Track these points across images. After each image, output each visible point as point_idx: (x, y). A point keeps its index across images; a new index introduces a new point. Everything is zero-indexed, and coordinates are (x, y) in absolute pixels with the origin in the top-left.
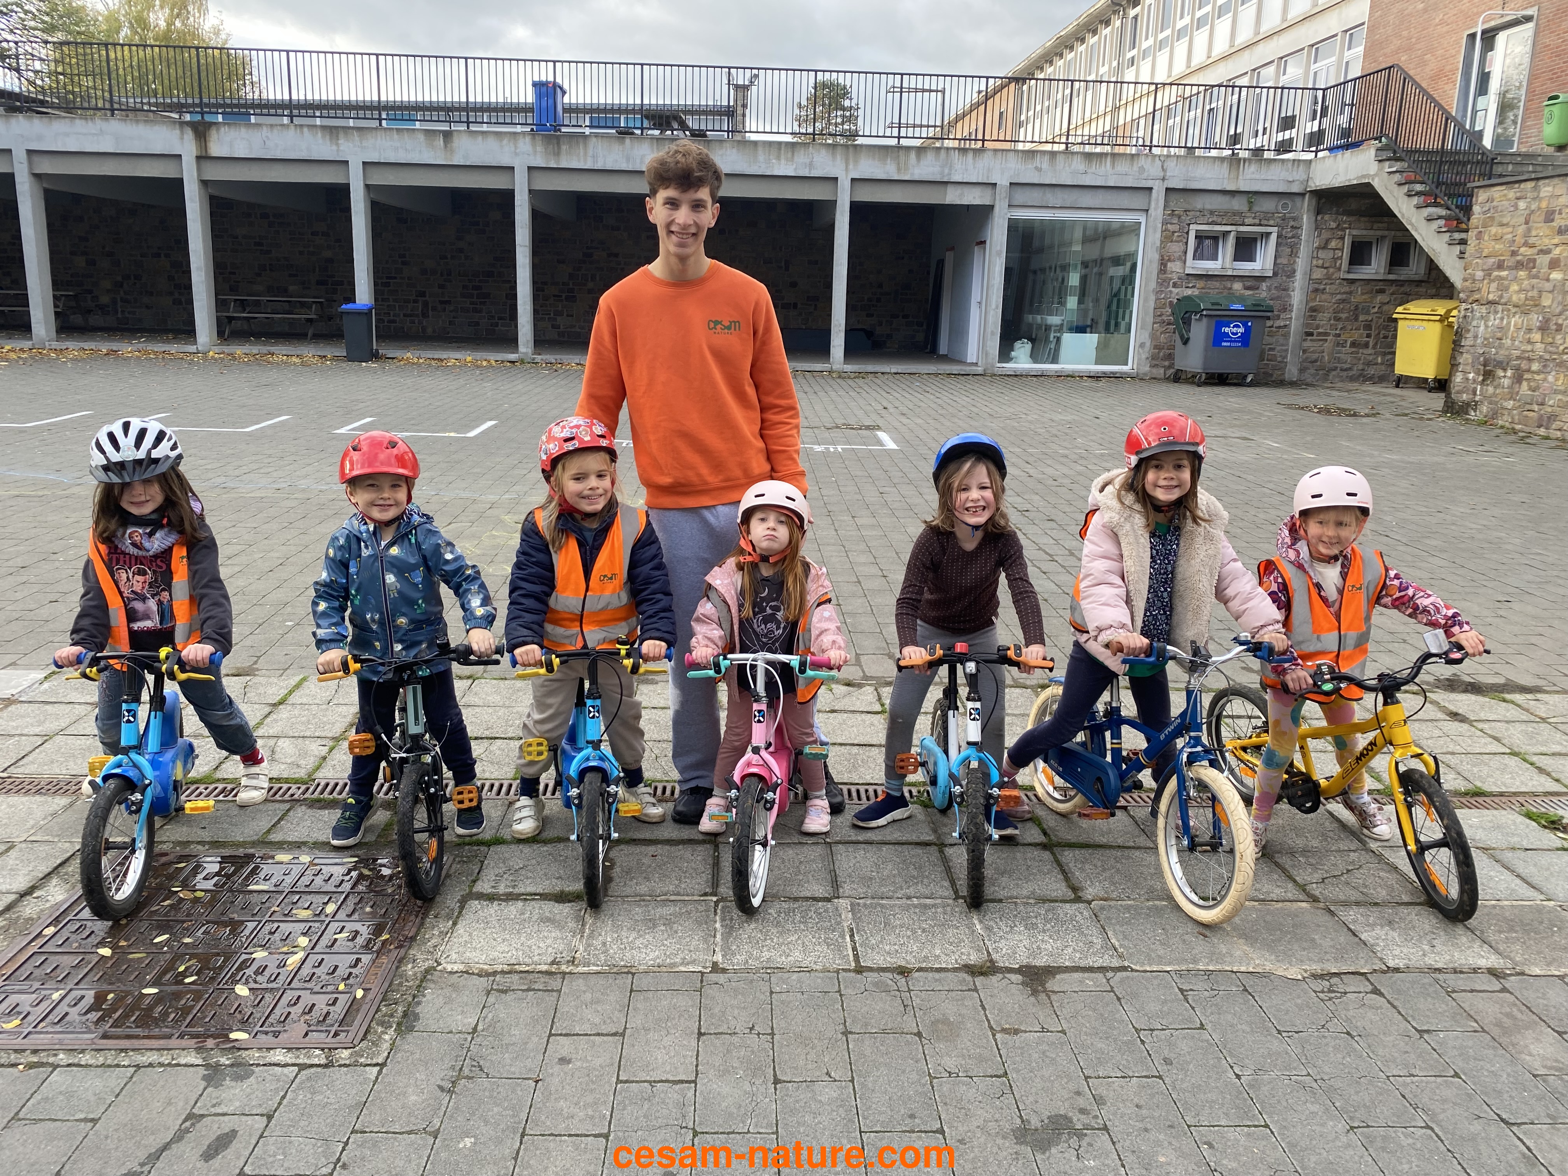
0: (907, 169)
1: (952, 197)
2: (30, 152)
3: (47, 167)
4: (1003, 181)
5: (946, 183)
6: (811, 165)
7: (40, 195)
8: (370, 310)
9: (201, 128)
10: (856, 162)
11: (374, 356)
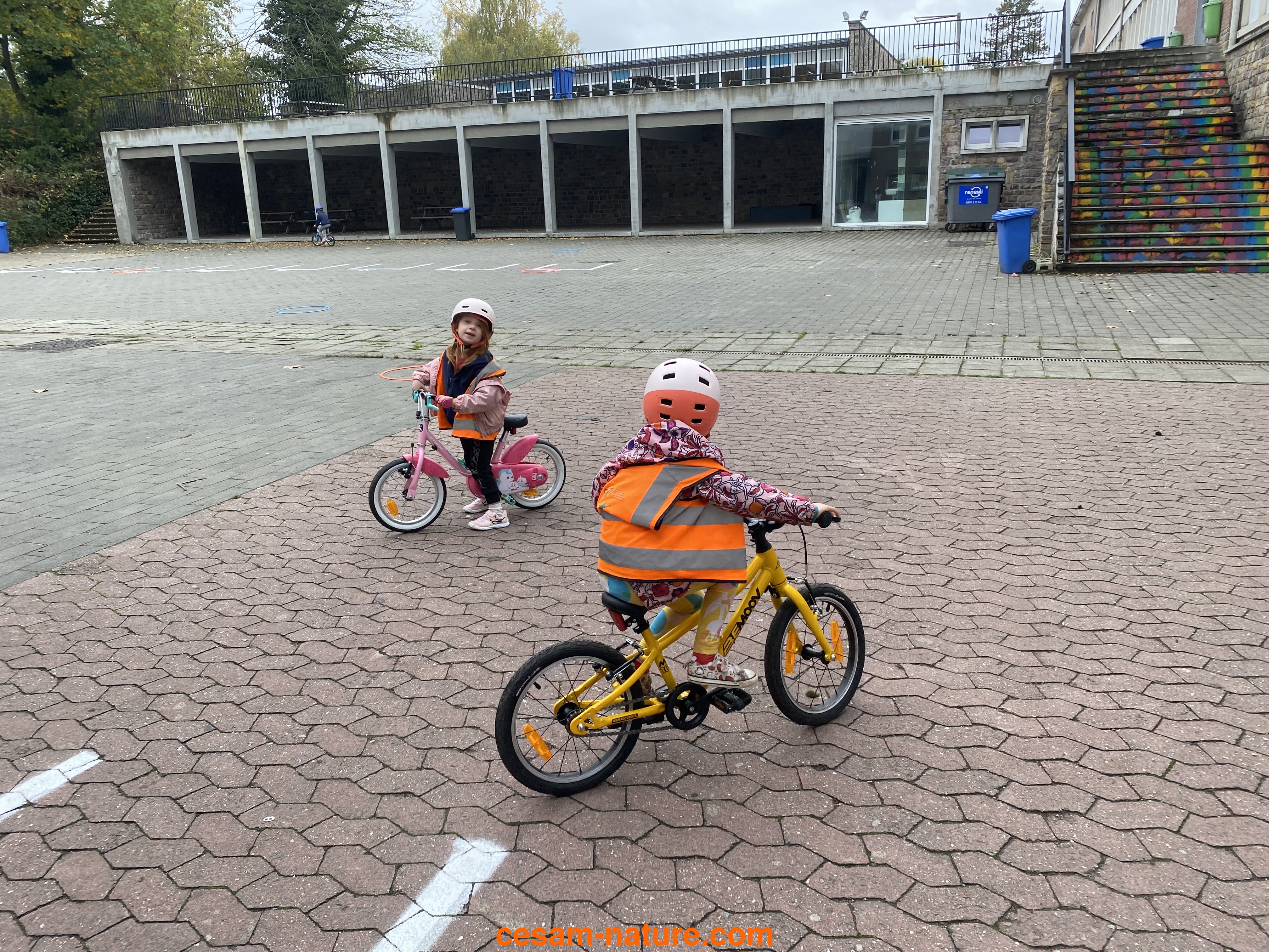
0: (765, 99)
1: (797, 115)
3: (321, 144)
4: (829, 101)
5: (792, 106)
6: (706, 103)
9: (386, 116)
10: (733, 98)
11: (473, 238)
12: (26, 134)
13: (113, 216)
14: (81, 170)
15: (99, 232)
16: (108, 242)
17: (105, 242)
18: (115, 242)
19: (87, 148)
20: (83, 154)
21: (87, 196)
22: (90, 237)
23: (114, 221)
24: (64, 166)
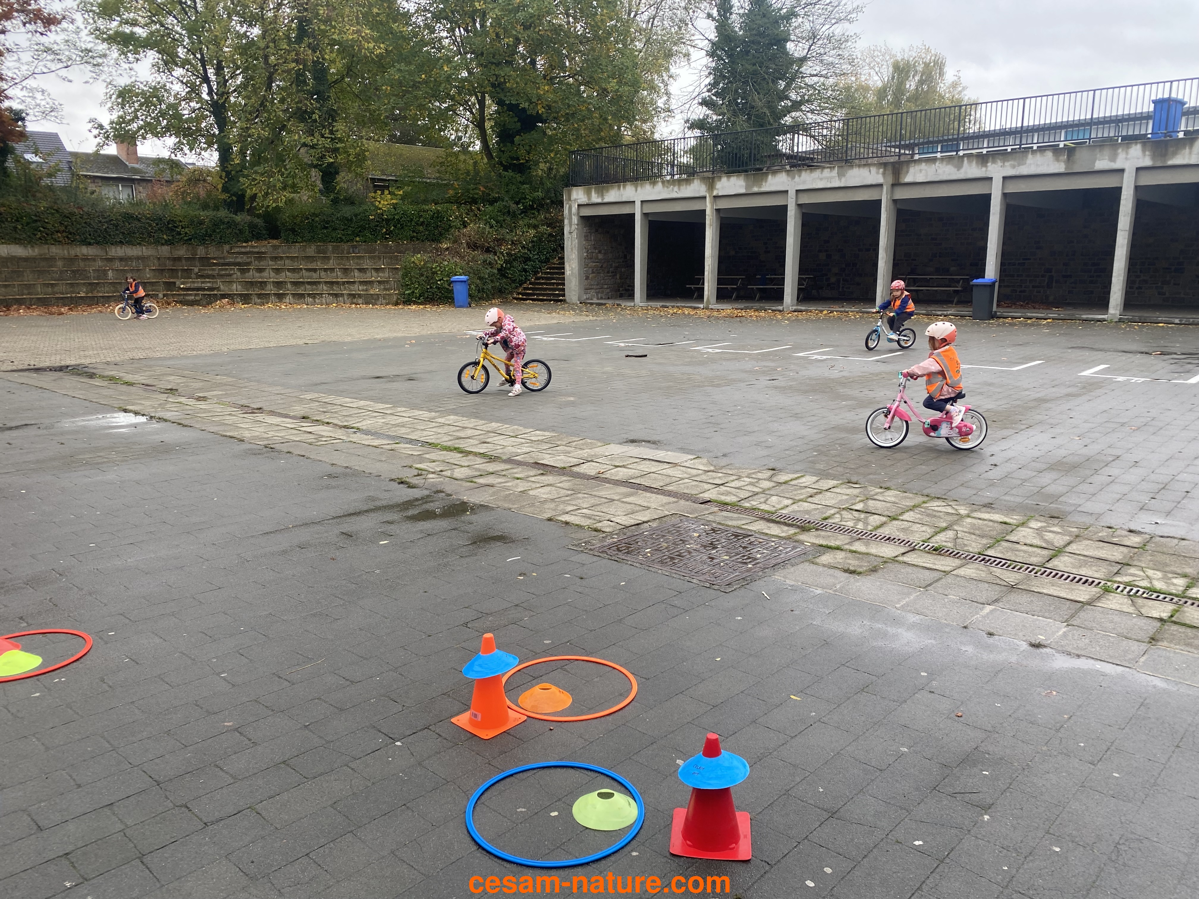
2: (797, 191)
3: (805, 199)
7: (800, 216)
8: (994, 283)
9: (897, 166)
11: (993, 316)
12: (492, 190)
13: (563, 273)
14: (535, 227)
15: (546, 289)
16: (554, 300)
17: (551, 300)
18: (561, 301)
19: (542, 206)
20: (538, 211)
21: (538, 254)
22: (538, 295)
23: (564, 279)
24: (521, 222)
